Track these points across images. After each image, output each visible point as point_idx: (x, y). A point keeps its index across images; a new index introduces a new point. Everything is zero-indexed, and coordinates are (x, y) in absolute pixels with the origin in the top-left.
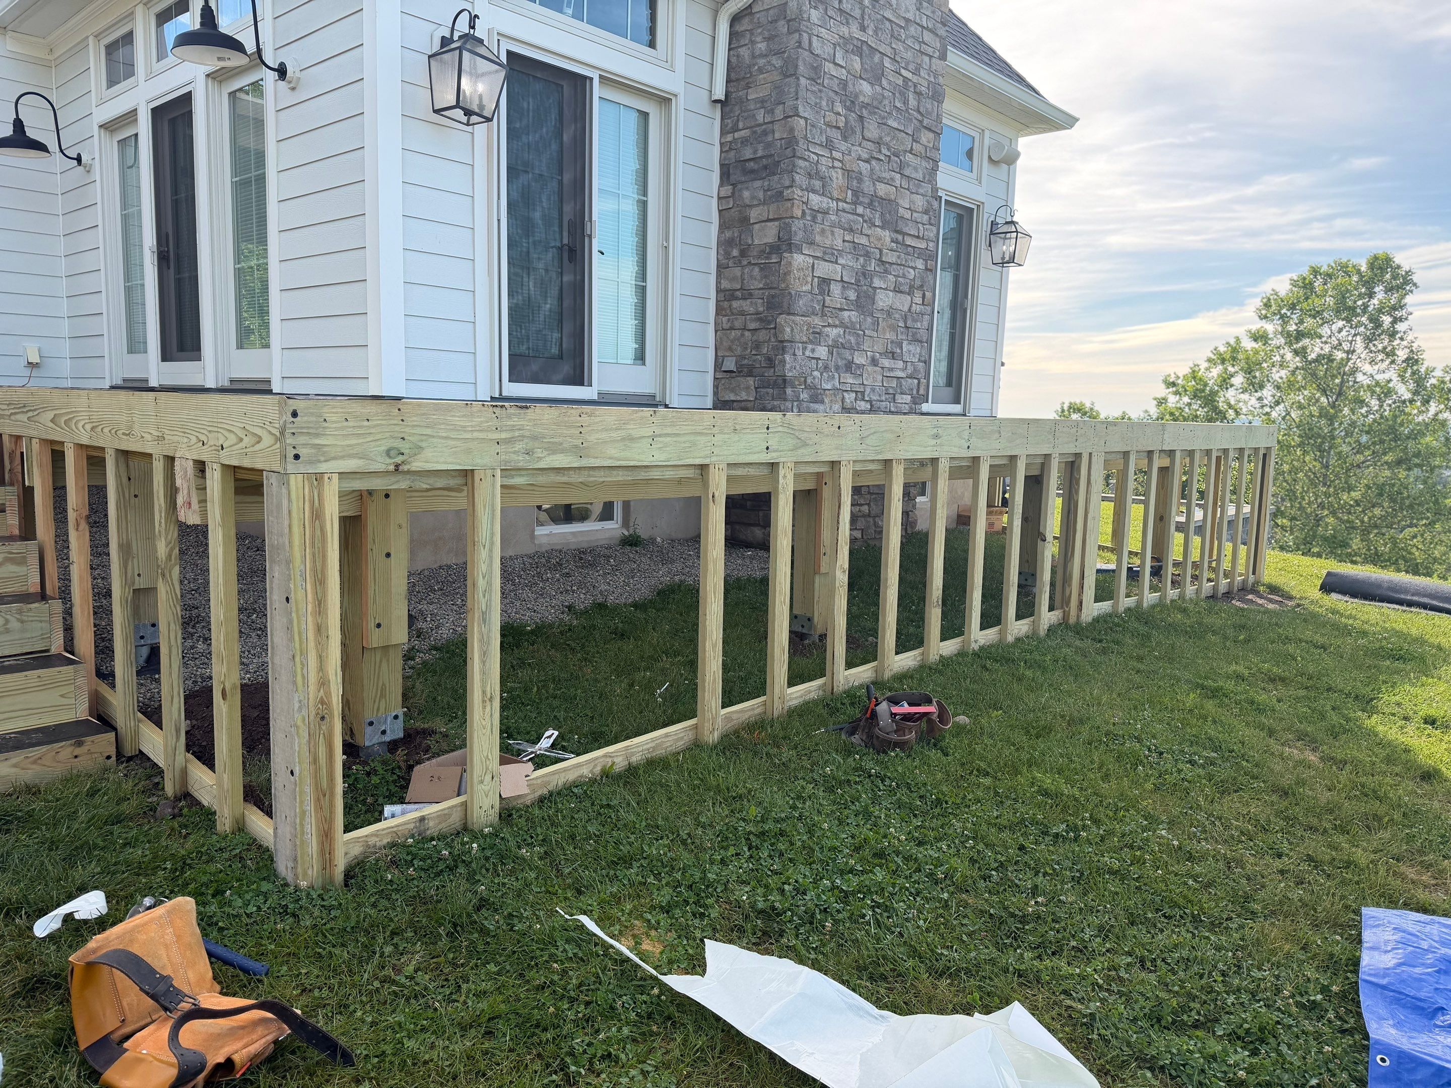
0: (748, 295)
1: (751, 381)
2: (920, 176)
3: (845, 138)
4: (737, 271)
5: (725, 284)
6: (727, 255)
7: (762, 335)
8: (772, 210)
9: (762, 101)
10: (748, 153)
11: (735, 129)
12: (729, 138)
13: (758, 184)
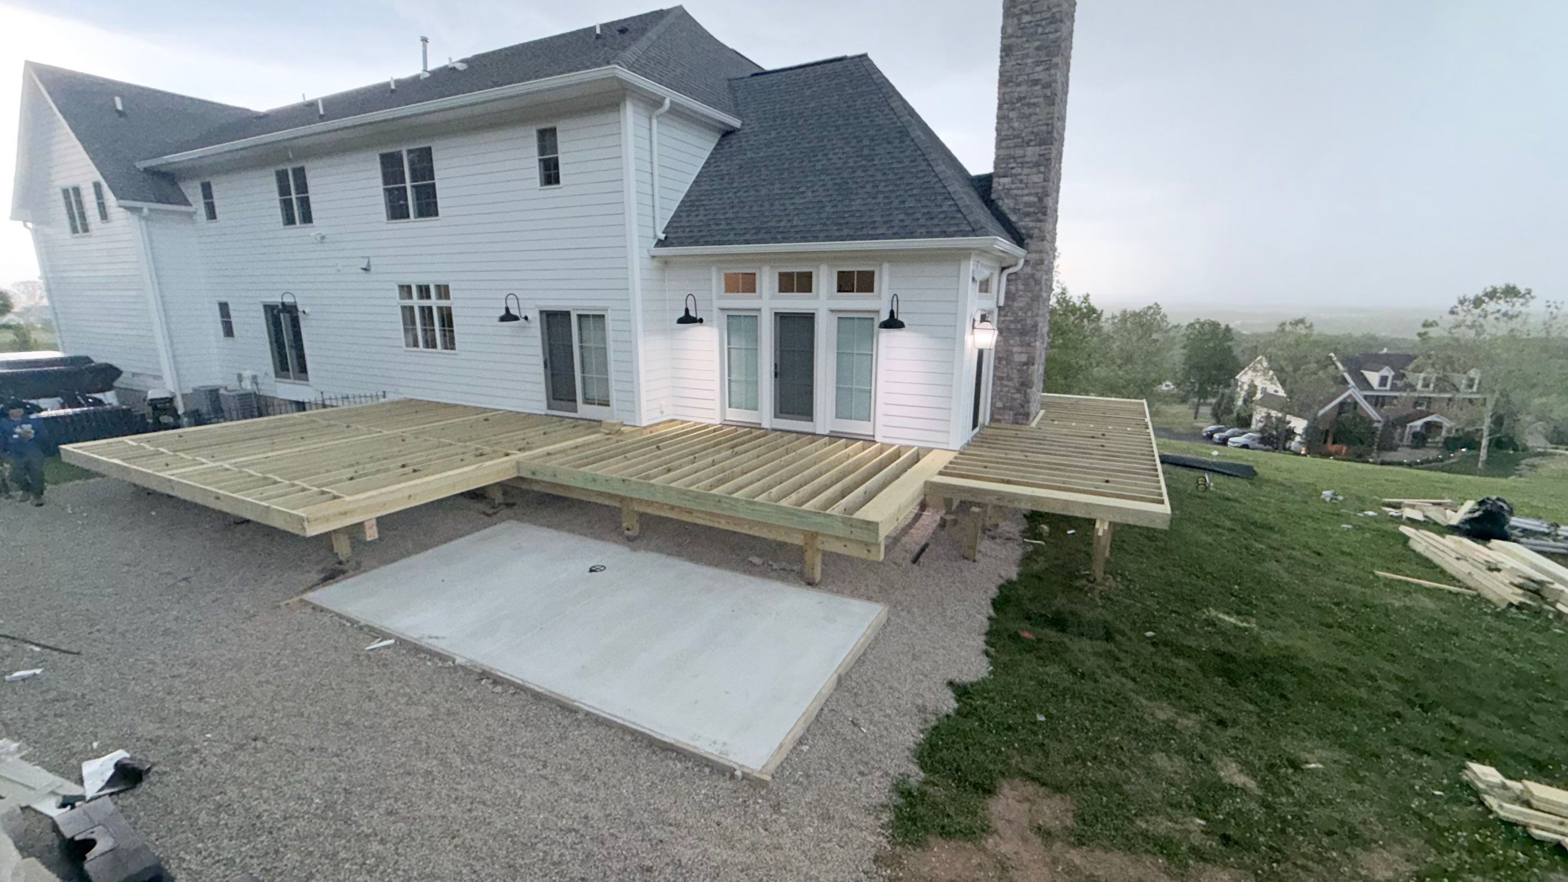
0: (1009, 379)
1: (1011, 413)
4: (1005, 370)
5: (998, 374)
6: (999, 363)
7: (1017, 396)
8: (1024, 349)
9: (1021, 309)
10: (1012, 326)
11: (1005, 316)
12: (1002, 319)
13: (1018, 338)
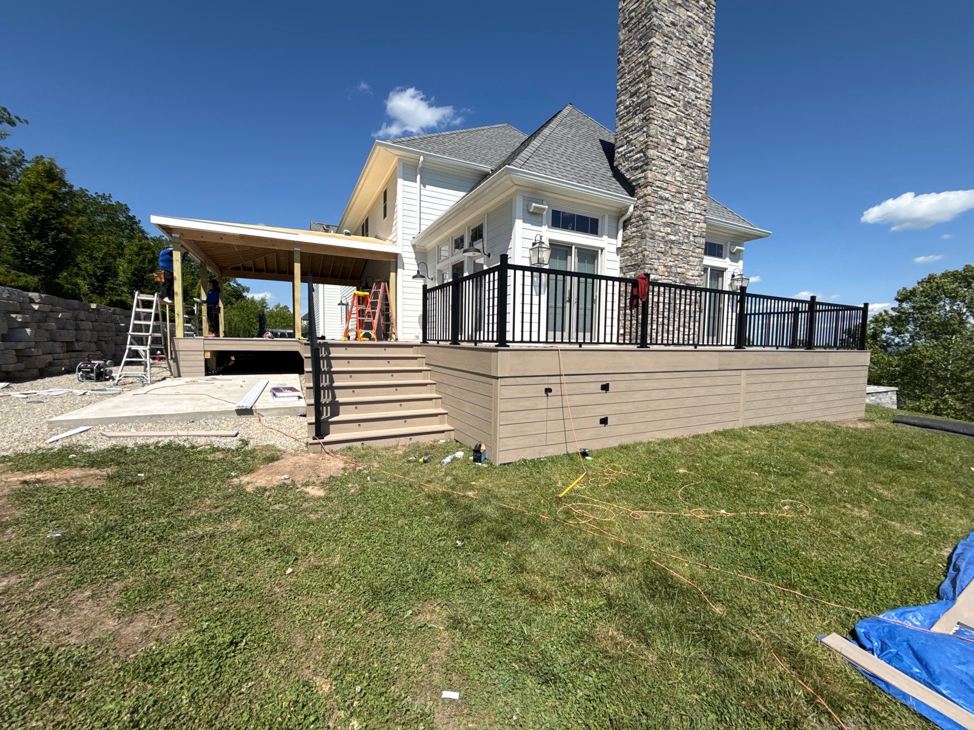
1: (629, 337)
2: (695, 264)
3: (665, 255)
5: (621, 305)
9: (634, 247)
11: (624, 256)
12: (623, 259)
13: (633, 273)
